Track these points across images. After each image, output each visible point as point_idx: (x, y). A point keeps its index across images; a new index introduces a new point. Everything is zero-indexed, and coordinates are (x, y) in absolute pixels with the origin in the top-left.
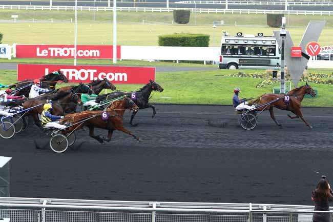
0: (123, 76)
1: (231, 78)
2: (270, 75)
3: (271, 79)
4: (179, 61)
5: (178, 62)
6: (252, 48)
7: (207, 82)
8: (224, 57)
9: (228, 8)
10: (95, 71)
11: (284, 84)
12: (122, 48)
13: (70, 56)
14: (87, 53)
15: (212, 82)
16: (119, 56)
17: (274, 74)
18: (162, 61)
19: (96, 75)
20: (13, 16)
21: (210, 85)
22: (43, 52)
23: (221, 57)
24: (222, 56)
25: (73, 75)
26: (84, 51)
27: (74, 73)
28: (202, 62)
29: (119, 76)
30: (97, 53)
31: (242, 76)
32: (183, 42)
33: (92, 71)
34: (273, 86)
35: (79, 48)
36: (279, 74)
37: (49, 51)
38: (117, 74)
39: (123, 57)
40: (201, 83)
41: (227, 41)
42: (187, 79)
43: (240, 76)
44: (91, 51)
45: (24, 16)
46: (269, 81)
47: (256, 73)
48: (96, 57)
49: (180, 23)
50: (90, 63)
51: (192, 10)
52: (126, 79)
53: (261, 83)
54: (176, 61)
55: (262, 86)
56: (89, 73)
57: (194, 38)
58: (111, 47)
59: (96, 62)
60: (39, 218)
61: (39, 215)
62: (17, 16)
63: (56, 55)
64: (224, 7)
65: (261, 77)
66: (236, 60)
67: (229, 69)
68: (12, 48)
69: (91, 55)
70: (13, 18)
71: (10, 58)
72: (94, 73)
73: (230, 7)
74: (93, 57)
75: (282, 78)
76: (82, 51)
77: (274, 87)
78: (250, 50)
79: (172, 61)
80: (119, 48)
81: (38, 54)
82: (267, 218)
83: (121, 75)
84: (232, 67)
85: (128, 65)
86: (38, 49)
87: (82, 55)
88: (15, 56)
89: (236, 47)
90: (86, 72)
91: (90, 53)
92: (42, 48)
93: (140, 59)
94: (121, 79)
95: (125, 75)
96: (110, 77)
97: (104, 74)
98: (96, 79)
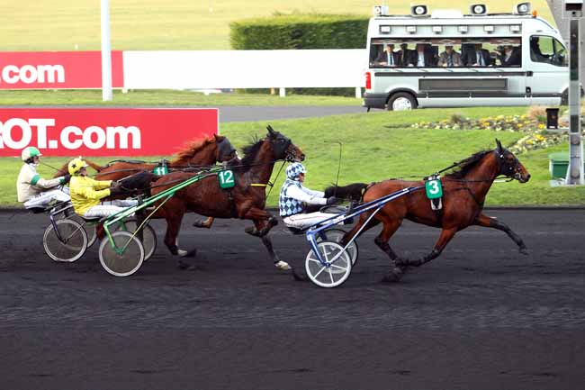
0: (130, 136)
2: (540, 120)
3: (544, 133)
4: (288, 90)
5: (282, 93)
6: (457, 48)
8: (377, 74)
10: (51, 122)
11: (579, 144)
12: (128, 59)
14: (28, 74)
15: (378, 144)
16: (118, 79)
17: (549, 116)
18: (242, 91)
19: (53, 133)
21: (373, 155)
23: (369, 74)
24: (372, 72)
26: (19, 67)
29: (117, 136)
30: (57, 72)
31: (461, 127)
32: (297, 37)
33: (43, 124)
34: (549, 151)
36: (564, 118)
38: (111, 131)
39: (130, 82)
40: (349, 147)
41: (384, 29)
43: (456, 126)
44: (42, 68)
46: (538, 137)
47: (500, 117)
48: (56, 84)
50: (37, 100)
52: (136, 145)
54: (277, 91)
56: (34, 129)
58: (96, 57)
59: (56, 99)
65: (516, 128)
66: (412, 84)
67: (391, 108)
69: (41, 80)
72: (48, 128)
74: (46, 84)
75: (574, 128)
76: (14, 69)
77: (551, 156)
78: (450, 53)
79: (266, 91)
80: (117, 57)
83: (123, 132)
84: (402, 104)
85: (144, 102)
87: (15, 80)
89: (412, 46)
90: (25, 126)
91: (38, 73)
93: (181, 89)
94: (124, 144)
95: (136, 132)
96: (94, 138)
97: (77, 131)
98: (53, 144)
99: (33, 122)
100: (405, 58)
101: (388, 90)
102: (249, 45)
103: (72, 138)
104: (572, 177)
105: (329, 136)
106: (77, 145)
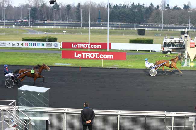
0: (111, 56)
5: (138, 51)
7: (150, 59)
10: (98, 54)
12: (112, 44)
15: (153, 59)
16: (110, 47)
18: (131, 50)
19: (98, 56)
20: (63, 31)
22: (75, 46)
25: (88, 55)
27: (88, 54)
28: (149, 51)
30: (100, 46)
33: (97, 54)
35: (91, 44)
37: (78, 45)
39: (112, 48)
45: (68, 32)
48: (100, 48)
49: (141, 35)
51: (146, 29)
52: (112, 58)
54: (137, 50)
56: (95, 55)
57: (146, 40)
58: (107, 44)
59: (99, 50)
60: (63, 118)
61: (63, 116)
62: (65, 32)
63: (81, 47)
68: (60, 44)
71: (59, 49)
72: (98, 55)
74: (98, 48)
79: (135, 50)
80: (110, 44)
81: (73, 47)
82: (174, 119)
83: (110, 56)
86: (72, 44)
87: (93, 47)
88: (62, 48)
91: (97, 46)
92: (74, 44)
93: (121, 49)
94: (110, 58)
99: (95, 54)
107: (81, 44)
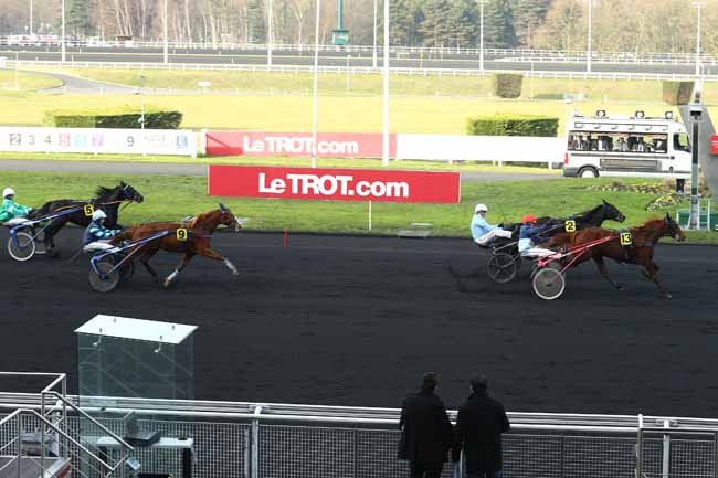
0: (402, 189)
1: (599, 192)
2: (671, 187)
3: (673, 196)
4: (504, 162)
5: (500, 164)
7: (555, 199)
8: (572, 155)
9: (592, 70)
10: (350, 178)
11: (696, 203)
12: (400, 138)
13: (304, 153)
14: (335, 147)
15: (565, 199)
16: (393, 151)
17: (678, 184)
19: (351, 185)
20: (201, 84)
21: (560, 207)
22: (255, 145)
23: (567, 154)
24: (569, 153)
25: (311, 185)
26: (329, 142)
27: (311, 181)
28: (545, 165)
29: (393, 189)
30: (353, 147)
31: (619, 190)
34: (677, 207)
35: (321, 137)
36: (688, 186)
37: (267, 144)
38: (390, 185)
39: (400, 155)
40: (545, 200)
41: (578, 125)
42: (518, 194)
43: (615, 189)
44: (344, 144)
45: (220, 85)
46: (670, 197)
47: (645, 184)
48: (353, 154)
49: (504, 96)
50: (341, 164)
51: (526, 73)
52: (406, 194)
53: (654, 201)
55: (657, 208)
56: (339, 183)
57: (531, 122)
58: (379, 137)
59: (352, 164)
60: (247, 439)
61: (247, 433)
62: (208, 84)
63: (279, 150)
64: (583, 68)
65: (655, 192)
66: (595, 161)
67: (581, 176)
68: (199, 139)
69: (343, 151)
70: (202, 87)
71: (194, 156)
73: (594, 68)
74: (346, 154)
75: (694, 193)
76: (326, 143)
77: (679, 210)
79: (489, 163)
80: (393, 138)
81: (246, 149)
83: (397, 186)
84: (588, 174)
86: (246, 139)
87: (326, 151)
88: (204, 152)
89: (594, 137)
90: (334, 181)
91: (341, 147)
92: (254, 137)
94: (397, 194)
95: (405, 186)
96: (378, 189)
97: (367, 184)
98: (351, 193)
99: (339, 177)
100: (590, 145)
101: (579, 165)
102: (477, 133)
103: (364, 189)
104: (691, 224)
105: (533, 193)
106: (367, 193)
107: (279, 140)
